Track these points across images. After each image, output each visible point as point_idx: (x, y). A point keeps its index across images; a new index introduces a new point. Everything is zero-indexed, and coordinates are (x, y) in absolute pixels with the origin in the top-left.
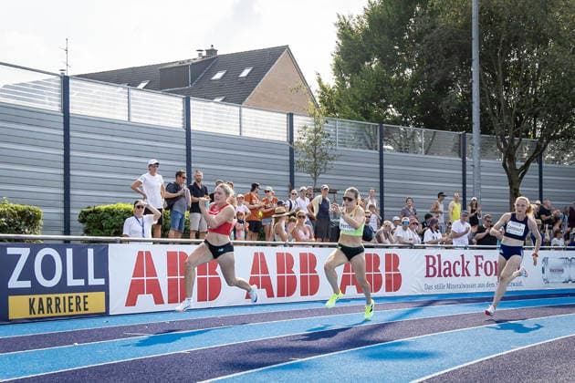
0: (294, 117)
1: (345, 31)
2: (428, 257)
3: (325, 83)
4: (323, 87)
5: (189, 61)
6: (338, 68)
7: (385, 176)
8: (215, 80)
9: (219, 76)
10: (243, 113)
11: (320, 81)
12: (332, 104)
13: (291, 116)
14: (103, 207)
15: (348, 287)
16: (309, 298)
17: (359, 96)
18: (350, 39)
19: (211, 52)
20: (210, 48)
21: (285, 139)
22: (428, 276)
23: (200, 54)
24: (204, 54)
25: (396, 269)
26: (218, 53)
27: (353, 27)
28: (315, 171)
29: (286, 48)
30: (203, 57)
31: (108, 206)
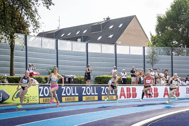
0: (145, 47)
1: (159, 19)
2: (187, 88)
3: (152, 35)
4: (152, 36)
5: (101, 22)
6: (157, 30)
7: (173, 67)
8: (110, 29)
9: (111, 27)
10: (130, 48)
11: (151, 34)
12: (155, 41)
13: (144, 47)
14: (101, 76)
15: (165, 96)
16: (156, 98)
17: (164, 39)
18: (161, 22)
19: (108, 19)
20: (108, 17)
21: (142, 54)
22: (187, 93)
23: (104, 20)
24: (106, 19)
25: (178, 91)
26: (110, 19)
27: (162, 17)
28: (152, 64)
29: (135, 16)
30: (105, 21)
31: (103, 76)
